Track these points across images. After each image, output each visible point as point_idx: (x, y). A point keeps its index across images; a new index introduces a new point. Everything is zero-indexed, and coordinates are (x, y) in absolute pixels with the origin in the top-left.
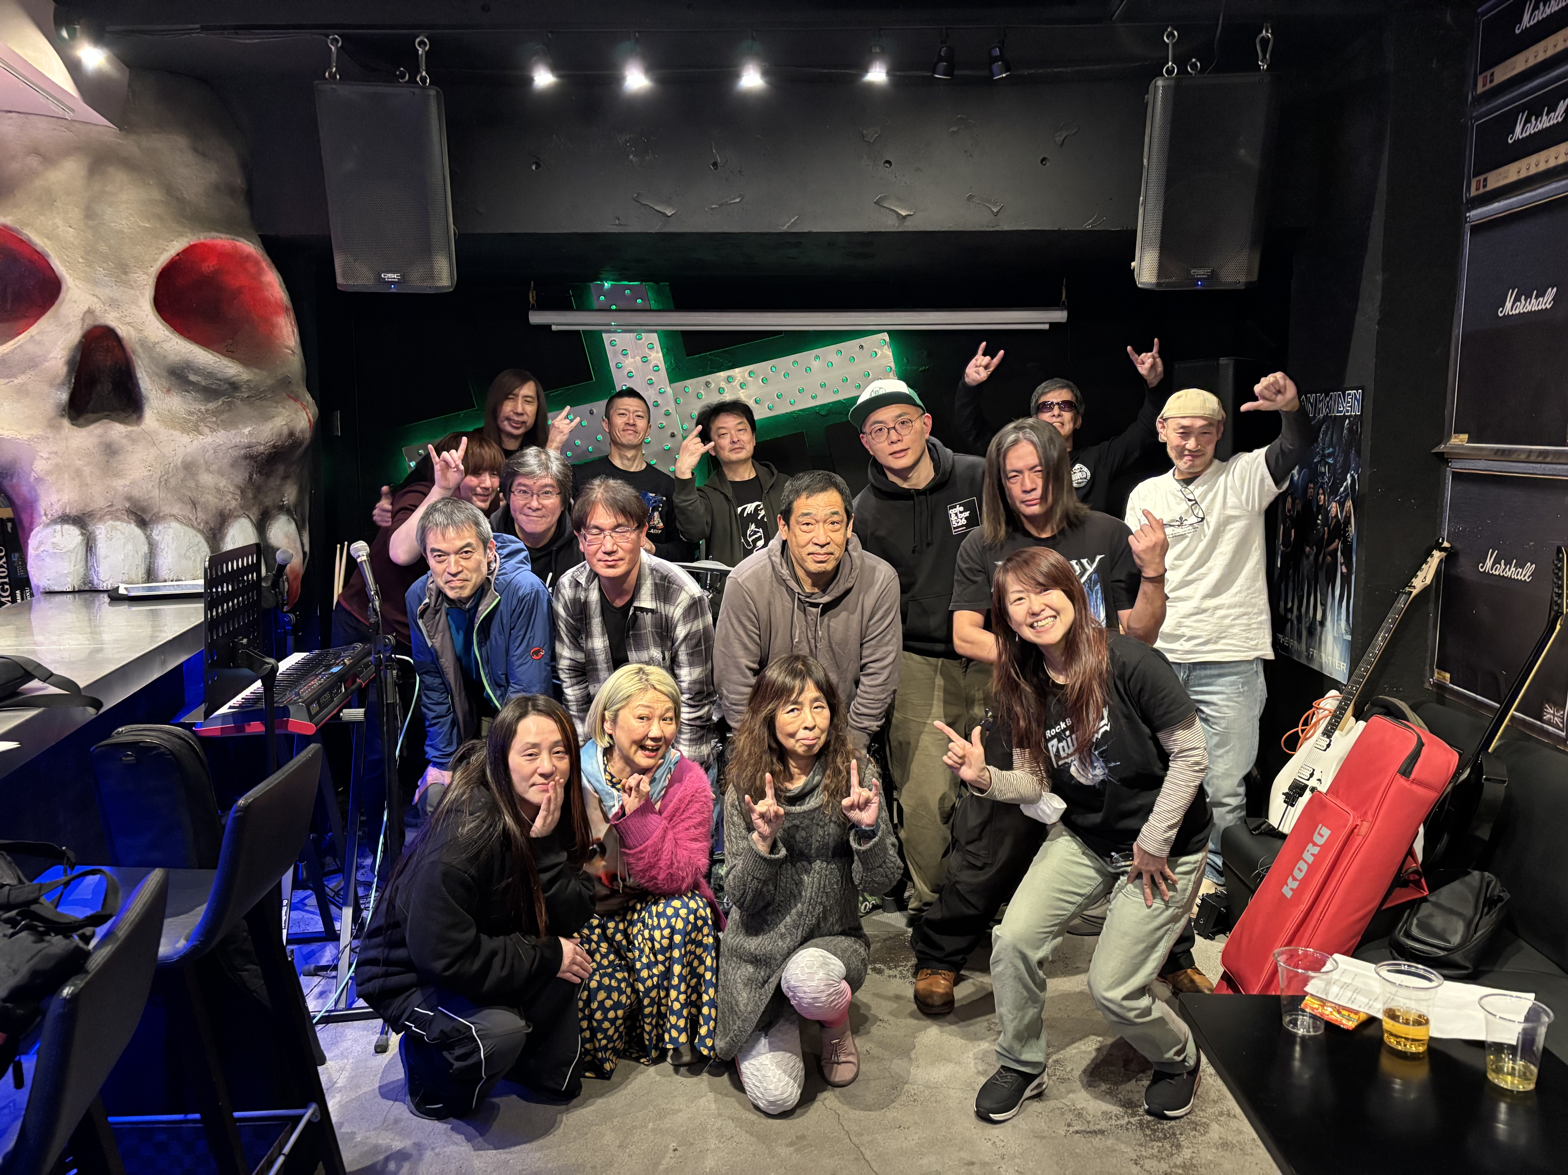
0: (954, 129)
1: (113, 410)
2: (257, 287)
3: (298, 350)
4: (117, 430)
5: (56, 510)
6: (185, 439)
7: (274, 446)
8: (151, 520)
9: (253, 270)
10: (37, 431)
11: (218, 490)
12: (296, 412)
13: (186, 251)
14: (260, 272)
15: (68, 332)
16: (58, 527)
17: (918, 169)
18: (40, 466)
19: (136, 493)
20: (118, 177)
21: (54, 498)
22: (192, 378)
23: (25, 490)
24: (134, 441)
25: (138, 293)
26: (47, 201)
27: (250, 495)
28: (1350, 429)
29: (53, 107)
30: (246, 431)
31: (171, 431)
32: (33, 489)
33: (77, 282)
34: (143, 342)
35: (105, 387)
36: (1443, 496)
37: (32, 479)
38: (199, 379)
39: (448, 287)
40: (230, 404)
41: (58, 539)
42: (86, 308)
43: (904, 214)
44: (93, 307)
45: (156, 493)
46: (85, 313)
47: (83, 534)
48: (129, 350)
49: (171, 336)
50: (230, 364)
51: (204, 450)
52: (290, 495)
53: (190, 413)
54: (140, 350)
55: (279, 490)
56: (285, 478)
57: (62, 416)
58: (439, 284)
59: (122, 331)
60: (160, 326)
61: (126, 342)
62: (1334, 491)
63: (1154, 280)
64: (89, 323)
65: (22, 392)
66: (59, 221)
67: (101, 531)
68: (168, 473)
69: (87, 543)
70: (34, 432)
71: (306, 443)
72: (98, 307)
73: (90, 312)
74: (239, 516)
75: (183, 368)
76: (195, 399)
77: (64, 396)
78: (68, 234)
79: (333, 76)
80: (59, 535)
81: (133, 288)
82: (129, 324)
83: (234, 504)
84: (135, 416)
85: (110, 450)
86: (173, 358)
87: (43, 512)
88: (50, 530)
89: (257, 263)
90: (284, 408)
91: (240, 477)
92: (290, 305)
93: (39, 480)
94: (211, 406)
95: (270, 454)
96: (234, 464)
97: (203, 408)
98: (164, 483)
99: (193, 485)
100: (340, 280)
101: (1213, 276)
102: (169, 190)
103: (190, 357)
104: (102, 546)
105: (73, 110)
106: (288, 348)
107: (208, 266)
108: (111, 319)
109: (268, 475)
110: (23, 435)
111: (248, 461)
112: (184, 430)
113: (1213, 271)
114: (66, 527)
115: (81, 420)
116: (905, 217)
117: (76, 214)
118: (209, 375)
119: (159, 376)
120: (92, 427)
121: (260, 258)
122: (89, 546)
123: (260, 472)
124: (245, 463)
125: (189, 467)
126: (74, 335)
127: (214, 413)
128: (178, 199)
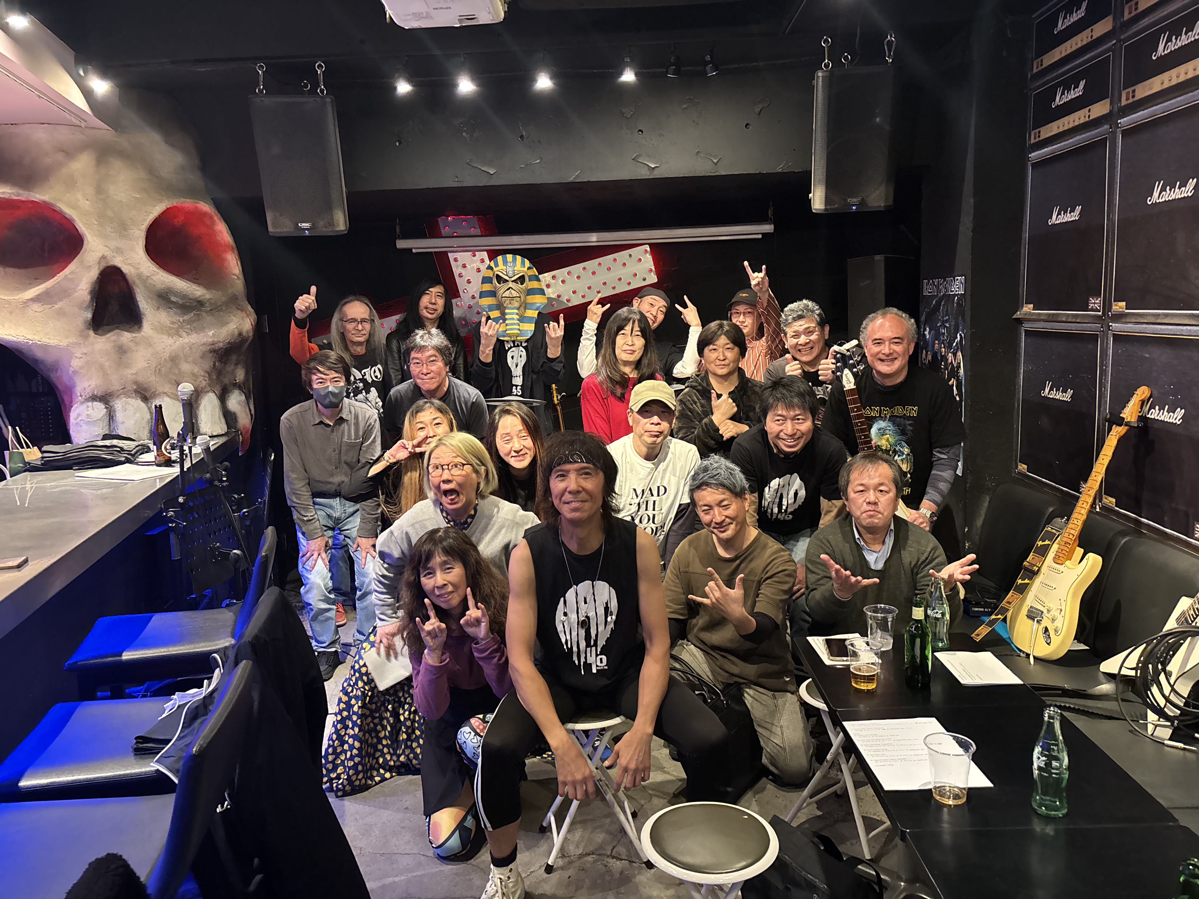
0: (684, 106)
1: (121, 323)
2: (212, 233)
3: (241, 277)
4: (126, 337)
5: (88, 393)
6: (170, 341)
7: (229, 343)
8: (151, 396)
9: (208, 222)
10: (72, 340)
11: (194, 375)
12: (243, 318)
13: (164, 213)
14: (213, 223)
15: (90, 271)
16: (90, 404)
17: (661, 135)
18: (76, 363)
19: (140, 379)
20: (117, 166)
21: (86, 384)
22: (173, 299)
23: (65, 379)
24: (137, 344)
25: (134, 243)
26: (71, 183)
27: (215, 377)
28: (958, 303)
29: (73, 119)
30: (211, 333)
31: (161, 336)
32: (71, 379)
33: (95, 238)
34: (140, 276)
35: (114, 307)
36: (1020, 347)
37: (70, 372)
38: (178, 299)
39: (344, 231)
40: (198, 315)
41: (90, 411)
42: (101, 255)
43: (653, 166)
44: (106, 254)
45: (153, 378)
46: (101, 258)
47: (106, 408)
48: (131, 282)
49: (158, 271)
50: (198, 288)
51: (183, 347)
52: (240, 375)
53: (173, 323)
54: (137, 281)
55: (233, 373)
56: (236, 364)
57: (89, 329)
58: (338, 229)
59: (125, 269)
60: (150, 265)
61: (128, 277)
62: (950, 346)
63: (822, 207)
64: (104, 265)
65: (61, 313)
66: (79, 196)
67: (118, 405)
68: (160, 364)
69: (110, 414)
70: (70, 340)
71: (250, 339)
72: (108, 253)
73: (103, 257)
74: (208, 392)
75: (167, 292)
76: (176, 314)
77: (89, 315)
78: (85, 204)
79: (261, 91)
80: (90, 409)
81: (131, 240)
82: (130, 264)
83: (204, 383)
84: (136, 327)
85: (122, 351)
86: (160, 286)
87: (79, 394)
88: (84, 406)
89: (211, 218)
90: (235, 316)
91: (208, 364)
92: (235, 246)
93: (75, 372)
94: (186, 317)
95: (226, 348)
96: (203, 356)
97: (181, 319)
98: (158, 371)
99: (177, 372)
100: (270, 229)
101: (862, 203)
102: (151, 171)
103: (171, 285)
104: (119, 416)
105: (85, 121)
106: (235, 275)
107: (179, 221)
108: (118, 262)
109: (225, 363)
110: (64, 343)
111: (212, 354)
112: (169, 335)
113: (862, 200)
114: (95, 403)
115: (100, 331)
116: (654, 168)
117: (90, 191)
118: (184, 296)
119: (151, 299)
120: (109, 335)
121: (213, 214)
122: (111, 416)
123: (220, 361)
124: (210, 355)
125: (174, 359)
126: (94, 274)
127: (190, 322)
128: (157, 177)
